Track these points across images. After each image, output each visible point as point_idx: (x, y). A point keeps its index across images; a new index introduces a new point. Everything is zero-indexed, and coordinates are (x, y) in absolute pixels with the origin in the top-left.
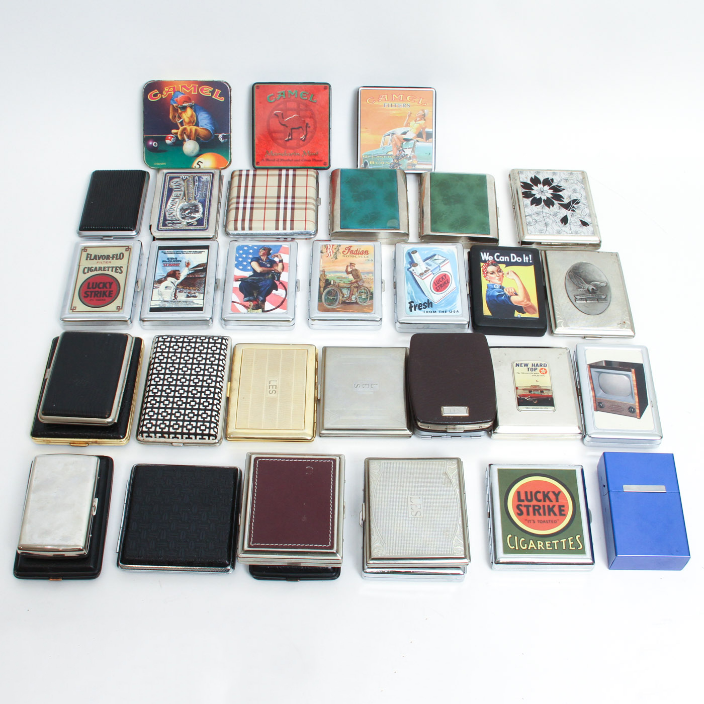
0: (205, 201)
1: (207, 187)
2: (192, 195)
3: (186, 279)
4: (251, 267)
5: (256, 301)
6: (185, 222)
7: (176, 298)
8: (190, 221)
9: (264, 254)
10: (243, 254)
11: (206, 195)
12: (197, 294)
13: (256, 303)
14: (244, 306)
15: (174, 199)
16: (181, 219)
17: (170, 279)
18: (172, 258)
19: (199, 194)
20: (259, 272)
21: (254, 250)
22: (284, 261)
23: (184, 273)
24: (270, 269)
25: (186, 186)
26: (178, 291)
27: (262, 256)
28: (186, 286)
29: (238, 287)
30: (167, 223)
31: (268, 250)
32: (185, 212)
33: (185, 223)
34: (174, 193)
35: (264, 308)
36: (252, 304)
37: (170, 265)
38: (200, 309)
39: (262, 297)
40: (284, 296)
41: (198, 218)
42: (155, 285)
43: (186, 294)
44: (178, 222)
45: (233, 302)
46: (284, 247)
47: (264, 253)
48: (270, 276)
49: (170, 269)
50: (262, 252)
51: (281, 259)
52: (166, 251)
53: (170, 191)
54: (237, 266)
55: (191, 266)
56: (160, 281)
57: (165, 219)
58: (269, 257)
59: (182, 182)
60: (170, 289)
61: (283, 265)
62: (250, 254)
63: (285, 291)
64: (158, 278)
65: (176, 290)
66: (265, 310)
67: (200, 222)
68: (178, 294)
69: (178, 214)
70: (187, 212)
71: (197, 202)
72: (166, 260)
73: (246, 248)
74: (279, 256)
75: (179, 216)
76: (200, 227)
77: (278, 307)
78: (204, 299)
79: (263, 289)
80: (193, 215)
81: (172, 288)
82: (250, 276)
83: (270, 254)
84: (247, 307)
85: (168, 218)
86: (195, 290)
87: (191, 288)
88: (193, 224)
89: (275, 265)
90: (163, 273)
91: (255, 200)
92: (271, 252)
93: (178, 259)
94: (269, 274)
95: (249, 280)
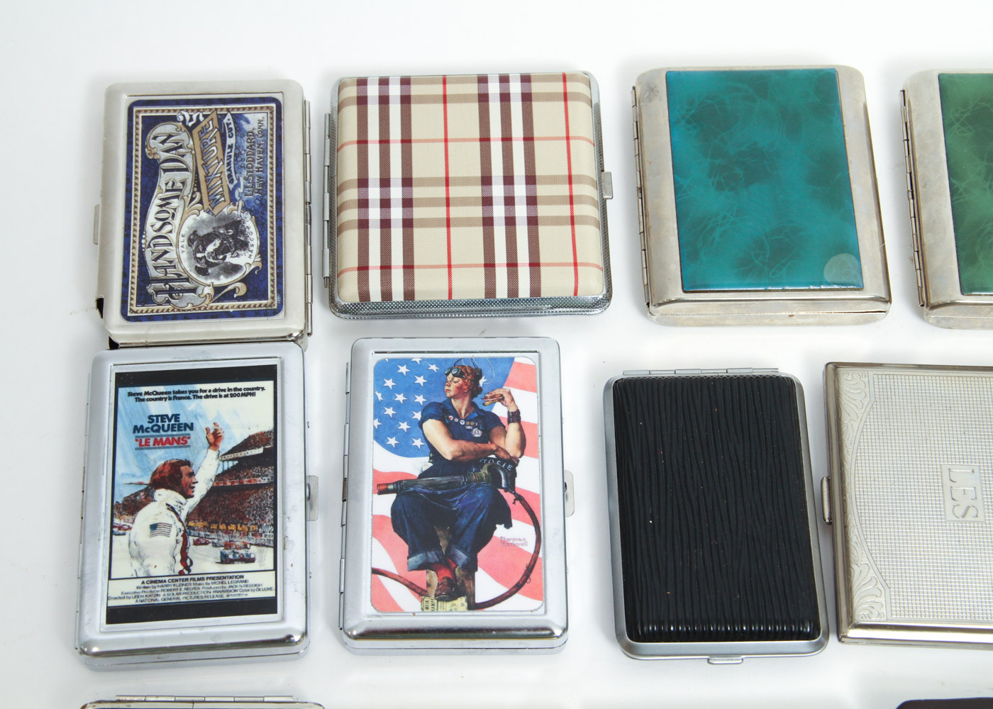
0: (263, 204)
1: (264, 151)
2: (221, 185)
3: (214, 493)
4: (425, 439)
5: (448, 566)
6: (207, 285)
7: (188, 568)
8: (223, 281)
9: (460, 393)
10: (396, 390)
11: (264, 185)
12: (253, 550)
13: (447, 574)
14: (411, 586)
15: (166, 201)
16: (194, 275)
17: (165, 496)
18: (163, 417)
19: (242, 182)
20: (449, 457)
21: (430, 376)
22: (524, 418)
23: (207, 470)
24: (483, 446)
25: (198, 150)
26: (191, 539)
27: (455, 397)
28: (216, 522)
29: (388, 513)
30: (150, 289)
31: (470, 375)
32: (204, 250)
33: (209, 290)
34: (164, 178)
35: (474, 595)
36: (433, 578)
37: (159, 443)
38: (267, 606)
39: (464, 550)
40: (530, 549)
41: (247, 270)
42: (117, 521)
43: (217, 552)
44: (187, 285)
45: (375, 571)
46: (520, 364)
47: (460, 388)
48: (484, 472)
49: (159, 457)
50: (454, 384)
51: (513, 410)
52: (143, 389)
53: (151, 169)
54: (380, 437)
55: (226, 446)
56: (132, 506)
57: (144, 278)
58: (477, 400)
59: (184, 136)
60: (168, 535)
61: (521, 429)
62: (418, 389)
63: (532, 529)
64: (126, 494)
65: (185, 537)
66: (479, 599)
67: (256, 284)
68: (193, 551)
69: (184, 256)
70: (211, 248)
71: (237, 212)
72: (146, 425)
73: (403, 370)
74: (507, 399)
75: (186, 264)
76: (258, 302)
77: (517, 588)
78: (275, 569)
79: (464, 521)
80: (230, 259)
81: (174, 531)
82: (423, 475)
83: (479, 390)
84: (420, 592)
85: (153, 273)
86: (246, 534)
87: (232, 527)
88: (234, 291)
89: (496, 430)
90: (138, 472)
91: (417, 192)
92: (482, 382)
93: (182, 420)
94: (479, 466)
95: (419, 489)
